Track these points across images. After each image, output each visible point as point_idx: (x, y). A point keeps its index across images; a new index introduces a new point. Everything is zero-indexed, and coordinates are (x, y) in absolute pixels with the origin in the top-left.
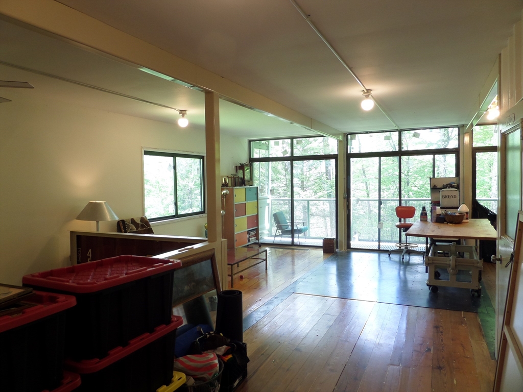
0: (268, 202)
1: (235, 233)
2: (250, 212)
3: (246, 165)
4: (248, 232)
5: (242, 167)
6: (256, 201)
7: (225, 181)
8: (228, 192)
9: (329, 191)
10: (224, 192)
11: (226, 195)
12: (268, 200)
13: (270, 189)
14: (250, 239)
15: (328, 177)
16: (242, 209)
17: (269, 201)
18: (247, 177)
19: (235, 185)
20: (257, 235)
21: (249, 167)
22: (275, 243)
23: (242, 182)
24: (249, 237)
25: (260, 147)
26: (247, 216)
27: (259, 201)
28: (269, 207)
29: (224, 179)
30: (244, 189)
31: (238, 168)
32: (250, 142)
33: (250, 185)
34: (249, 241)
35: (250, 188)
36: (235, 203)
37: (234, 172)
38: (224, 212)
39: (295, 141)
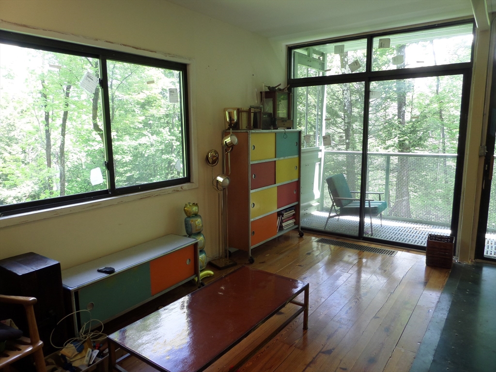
0: (319, 157)
1: (252, 220)
2: (284, 177)
3: (280, 90)
4: (280, 214)
5: (271, 94)
6: (297, 156)
7: (230, 118)
8: (236, 140)
9: (401, 139)
10: (228, 140)
11: (231, 146)
12: (319, 153)
13: (324, 134)
14: (284, 224)
15: (401, 120)
16: (267, 173)
17: (321, 155)
18: (282, 112)
19: (256, 126)
20: (296, 217)
21: (286, 96)
22: (328, 229)
23: (272, 122)
24: (282, 222)
25: (310, 64)
26: (278, 184)
27: (302, 155)
28: (320, 165)
29: (229, 113)
30: (274, 134)
31: (264, 94)
32: (290, 49)
33: (288, 128)
34: (281, 228)
35: (285, 133)
36: (251, 163)
37: (255, 102)
38: (227, 181)
39: (376, 41)
